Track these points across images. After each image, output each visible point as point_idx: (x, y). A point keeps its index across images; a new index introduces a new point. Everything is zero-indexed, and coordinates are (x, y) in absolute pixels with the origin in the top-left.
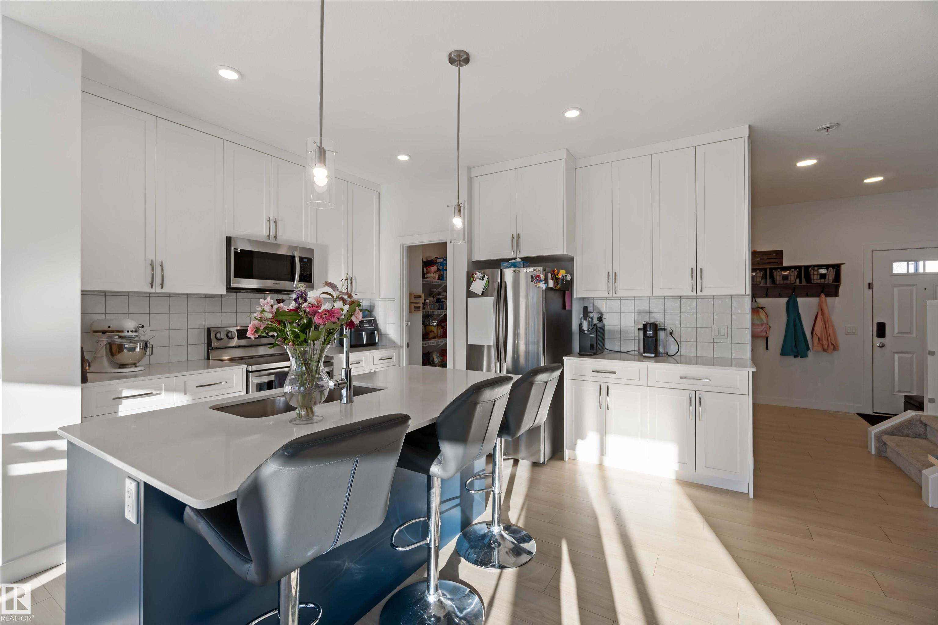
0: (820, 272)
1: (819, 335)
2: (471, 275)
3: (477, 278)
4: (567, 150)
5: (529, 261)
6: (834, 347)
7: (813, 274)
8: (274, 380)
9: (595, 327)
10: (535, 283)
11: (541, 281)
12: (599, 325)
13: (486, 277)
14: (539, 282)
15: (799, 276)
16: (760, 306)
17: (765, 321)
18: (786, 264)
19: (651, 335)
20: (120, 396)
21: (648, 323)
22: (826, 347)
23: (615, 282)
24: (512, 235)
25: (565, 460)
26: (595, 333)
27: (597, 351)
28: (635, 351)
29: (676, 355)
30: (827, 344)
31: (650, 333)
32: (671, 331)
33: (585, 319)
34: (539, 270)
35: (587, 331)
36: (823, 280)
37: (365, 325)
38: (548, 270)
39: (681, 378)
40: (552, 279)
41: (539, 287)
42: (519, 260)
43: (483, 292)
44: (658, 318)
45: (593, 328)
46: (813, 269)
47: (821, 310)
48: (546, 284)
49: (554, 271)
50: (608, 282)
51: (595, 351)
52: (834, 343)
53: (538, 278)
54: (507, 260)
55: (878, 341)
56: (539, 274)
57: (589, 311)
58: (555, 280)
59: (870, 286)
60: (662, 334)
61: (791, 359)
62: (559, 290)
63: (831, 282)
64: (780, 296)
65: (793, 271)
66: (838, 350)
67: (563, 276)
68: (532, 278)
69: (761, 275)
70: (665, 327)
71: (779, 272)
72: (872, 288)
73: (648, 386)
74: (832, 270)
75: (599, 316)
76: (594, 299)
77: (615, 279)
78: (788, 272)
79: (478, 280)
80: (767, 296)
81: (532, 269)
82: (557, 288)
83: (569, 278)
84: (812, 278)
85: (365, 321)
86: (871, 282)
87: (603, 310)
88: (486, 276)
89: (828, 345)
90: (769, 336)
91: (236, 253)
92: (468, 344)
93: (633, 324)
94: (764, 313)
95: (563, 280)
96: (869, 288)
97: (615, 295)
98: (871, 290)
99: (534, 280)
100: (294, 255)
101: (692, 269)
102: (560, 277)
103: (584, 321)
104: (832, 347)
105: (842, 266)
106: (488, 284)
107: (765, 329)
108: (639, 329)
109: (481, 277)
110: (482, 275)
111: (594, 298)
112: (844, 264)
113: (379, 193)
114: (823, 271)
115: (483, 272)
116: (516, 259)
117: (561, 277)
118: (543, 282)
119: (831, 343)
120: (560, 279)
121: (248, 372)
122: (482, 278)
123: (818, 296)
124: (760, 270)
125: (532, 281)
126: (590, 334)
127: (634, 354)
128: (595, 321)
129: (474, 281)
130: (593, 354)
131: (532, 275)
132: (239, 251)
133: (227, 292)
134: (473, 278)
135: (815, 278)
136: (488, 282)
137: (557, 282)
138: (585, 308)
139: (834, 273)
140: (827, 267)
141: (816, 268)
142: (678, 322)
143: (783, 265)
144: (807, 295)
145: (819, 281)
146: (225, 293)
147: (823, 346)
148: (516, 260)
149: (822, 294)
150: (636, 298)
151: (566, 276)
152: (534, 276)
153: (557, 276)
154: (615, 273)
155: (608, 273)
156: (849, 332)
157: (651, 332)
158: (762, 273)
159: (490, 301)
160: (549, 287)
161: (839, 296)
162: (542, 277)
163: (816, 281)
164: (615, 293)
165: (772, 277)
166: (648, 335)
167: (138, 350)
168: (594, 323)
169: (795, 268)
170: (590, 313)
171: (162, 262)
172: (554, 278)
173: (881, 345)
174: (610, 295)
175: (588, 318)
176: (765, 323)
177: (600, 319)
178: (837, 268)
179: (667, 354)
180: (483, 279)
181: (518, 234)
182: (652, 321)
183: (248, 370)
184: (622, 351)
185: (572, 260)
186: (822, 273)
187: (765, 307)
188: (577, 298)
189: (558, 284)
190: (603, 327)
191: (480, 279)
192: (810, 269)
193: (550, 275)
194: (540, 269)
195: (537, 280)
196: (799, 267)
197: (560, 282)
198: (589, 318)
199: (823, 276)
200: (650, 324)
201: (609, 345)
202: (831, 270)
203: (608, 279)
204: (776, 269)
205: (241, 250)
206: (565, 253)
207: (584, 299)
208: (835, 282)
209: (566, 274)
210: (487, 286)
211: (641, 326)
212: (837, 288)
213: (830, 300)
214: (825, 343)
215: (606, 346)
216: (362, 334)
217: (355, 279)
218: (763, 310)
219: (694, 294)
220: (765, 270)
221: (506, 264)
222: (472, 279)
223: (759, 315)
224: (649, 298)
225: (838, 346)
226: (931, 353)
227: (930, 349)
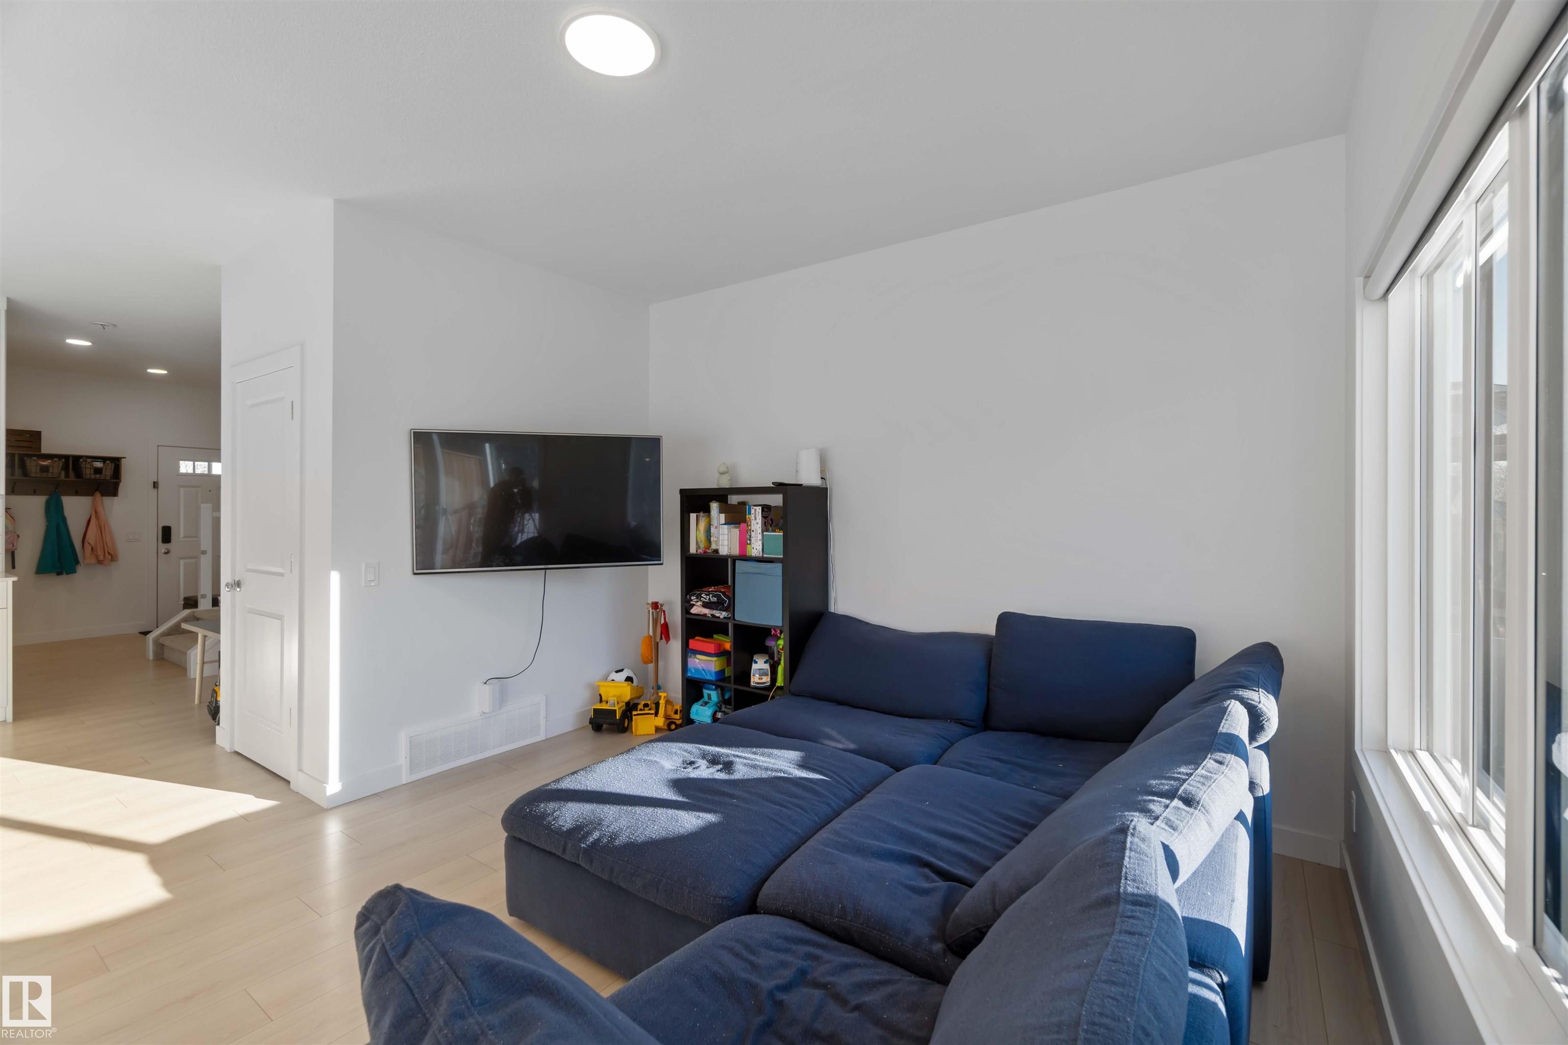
0: (94, 465)
1: (92, 544)
6: (112, 558)
7: (86, 467)
15: (65, 468)
17: (10, 528)
18: (46, 449)
22: (101, 558)
30: (103, 554)
36: (98, 476)
46: (86, 461)
47: (96, 512)
52: (112, 553)
55: (163, 547)
59: (155, 485)
61: (52, 580)
63: (109, 479)
65: (55, 461)
66: (117, 560)
71: (37, 461)
72: (158, 488)
74: (110, 465)
78: (49, 461)
80: (13, 492)
84: (83, 472)
86: (156, 480)
89: (104, 555)
90: (17, 548)
94: (9, 517)
96: (154, 487)
98: (156, 489)
104: (110, 557)
105: (123, 459)
107: (10, 539)
112: (125, 458)
114: (99, 465)
119: (109, 553)
123: (92, 495)
135: (88, 472)
139: (113, 468)
140: (104, 459)
141: (89, 460)
143: (41, 452)
144: (76, 494)
145: (93, 477)
147: (97, 557)
149: (97, 492)
156: (130, 538)
161: (119, 495)
163: (89, 476)
165: (22, 465)
169: (60, 457)
173: (166, 551)
176: (11, 531)
178: (116, 462)
186: (98, 466)
187: (10, 508)
192: (81, 460)
196: (66, 457)
199: (98, 471)
202: (108, 464)
204: (34, 456)
208: (114, 479)
212: (116, 486)
213: (107, 500)
214: (100, 553)
225: (116, 556)
226: (204, 552)
227: (203, 548)
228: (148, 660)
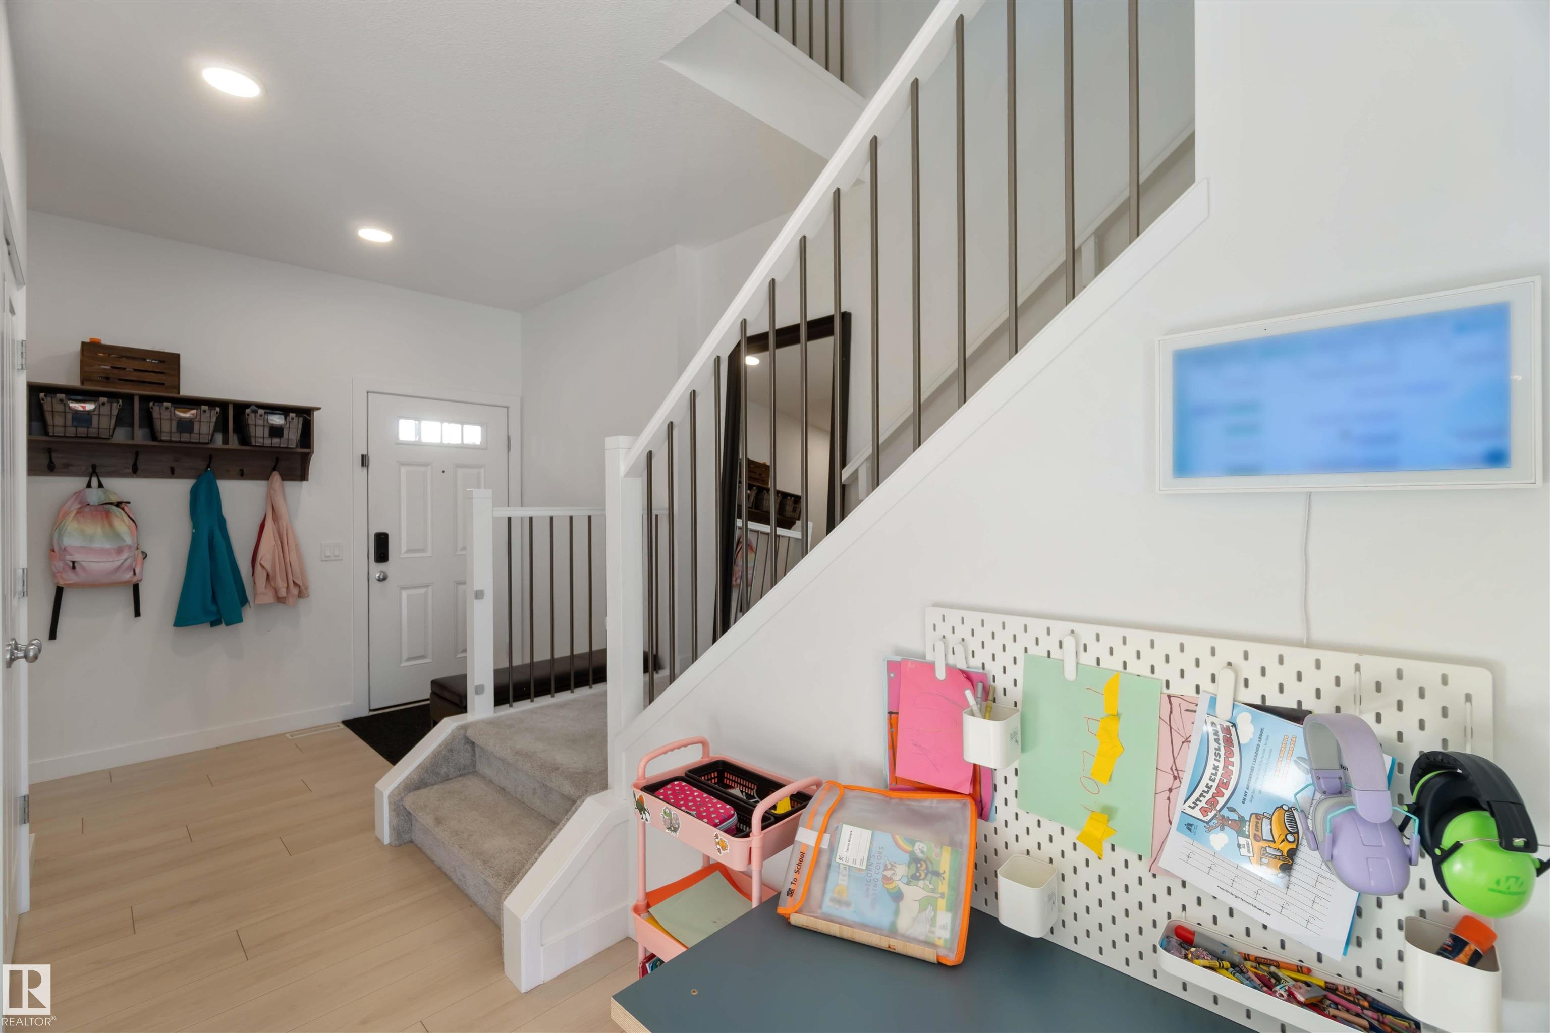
0: (271, 422)
1: (268, 566)
6: (300, 592)
7: (255, 425)
15: (221, 426)
16: (114, 499)
17: (129, 540)
18: (187, 389)
22: (283, 592)
30: (285, 585)
36: (276, 441)
46: (255, 412)
47: (273, 509)
52: (299, 582)
55: (377, 569)
59: (365, 461)
61: (202, 635)
63: (294, 446)
64: (172, 473)
65: (205, 411)
66: (308, 596)
69: (115, 412)
71: (167, 408)
72: (368, 466)
74: (296, 420)
78: (194, 411)
80: (135, 471)
84: (253, 434)
86: (365, 453)
89: (288, 588)
90: (141, 580)
94: (126, 518)
96: (363, 465)
98: (365, 469)
104: (295, 591)
105: (316, 413)
107: (129, 561)
112: (319, 409)
114: (277, 420)
119: (293, 581)
123: (267, 477)
124: (112, 396)
135: (259, 434)
139: (300, 426)
140: (284, 410)
141: (261, 411)
143: (179, 393)
144: (242, 475)
145: (268, 442)
147: (276, 591)
149: (275, 472)
156: (327, 555)
158: (116, 407)
161: (310, 477)
163: (261, 440)
165: (148, 421)
169: (212, 403)
173: (381, 577)
176: (130, 547)
178: (305, 414)
186: (274, 422)
187: (129, 503)
192: (248, 411)
196: (223, 405)
199: (276, 431)
202: (293, 419)
204: (160, 400)
208: (302, 447)
212: (305, 460)
213: (291, 487)
214: (281, 583)
218: (123, 509)
220: (129, 398)
223: (111, 525)
225: (307, 588)
226: (479, 595)
227: (477, 586)
228: (378, 841)
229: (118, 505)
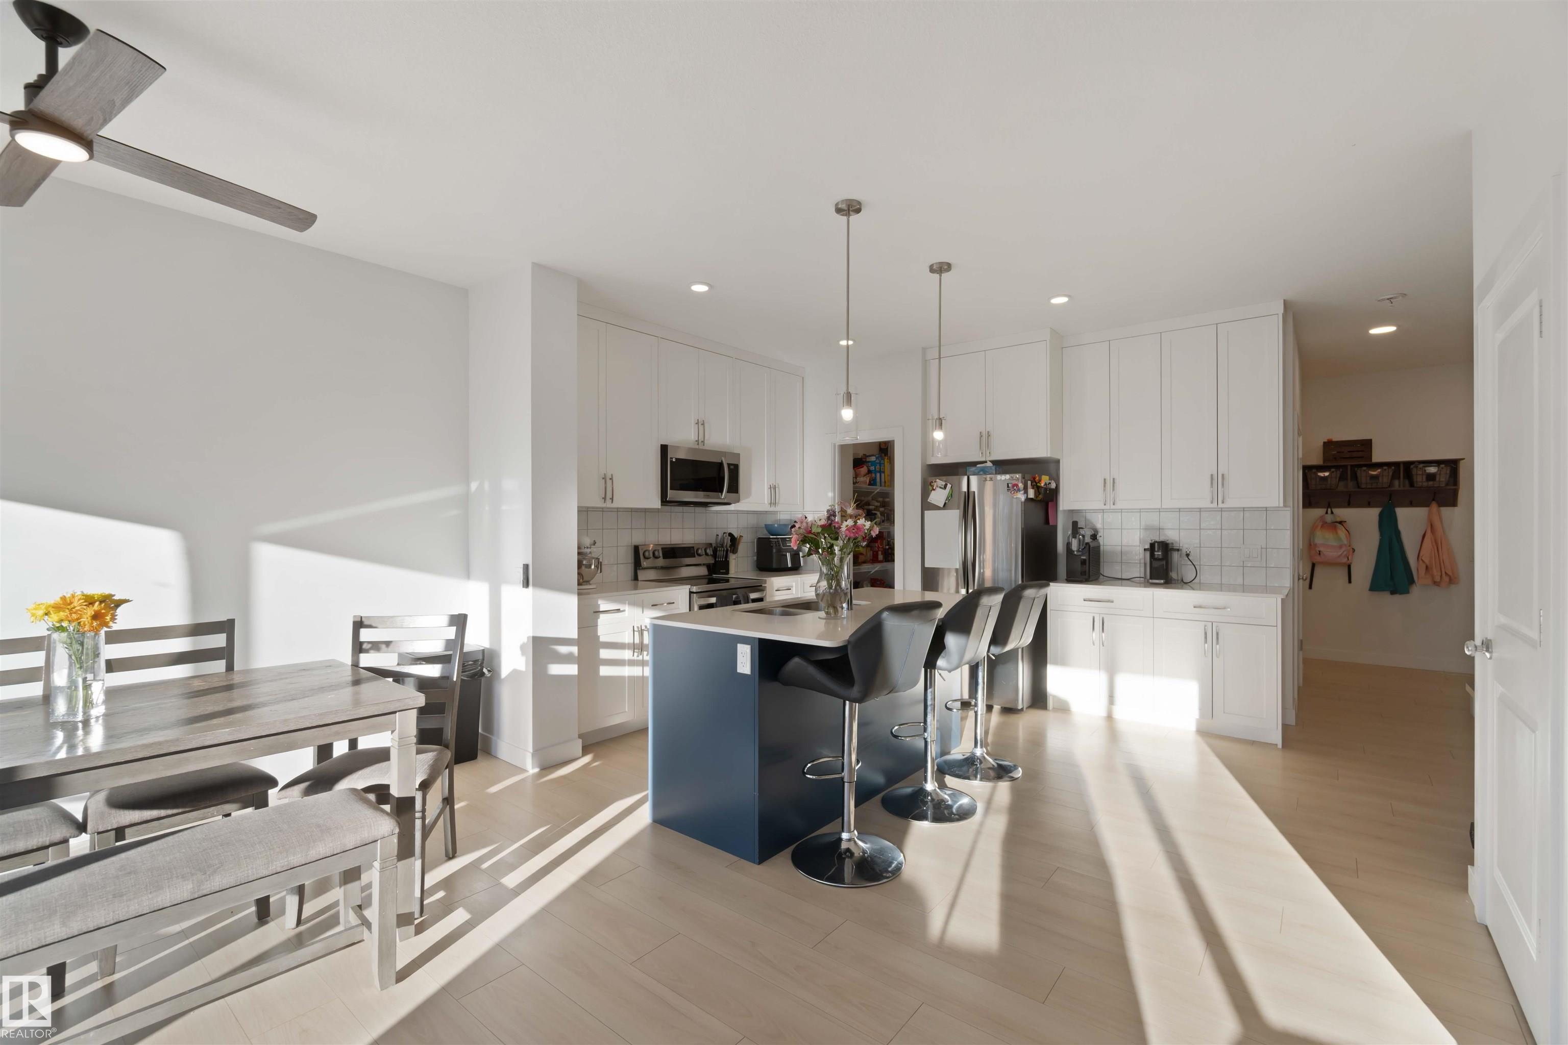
0: (1428, 471)
1: (1427, 561)
2: (929, 484)
3: (937, 487)
4: (1051, 328)
5: (1002, 466)
6: (1450, 580)
7: (1417, 475)
8: (716, 603)
9: (1088, 546)
10: (1012, 493)
11: (1019, 490)
12: (1092, 545)
13: (949, 486)
14: (1017, 492)
15: (1395, 476)
16: (1338, 520)
17: (1345, 542)
18: (1377, 457)
19: (1160, 557)
20: (598, 610)
21: (1157, 542)
22: (1438, 579)
23: (1113, 490)
24: (981, 433)
25: (1048, 708)
26: (1087, 554)
27: (1089, 577)
28: (1140, 577)
29: (1194, 581)
30: (1440, 574)
31: (1158, 554)
32: (1188, 552)
33: (1074, 537)
34: (1016, 477)
35: (1077, 551)
36: (1431, 483)
37: (788, 544)
38: (1028, 476)
39: (1195, 607)
40: (1033, 488)
41: (1017, 498)
42: (989, 464)
43: (945, 503)
44: (1171, 535)
45: (1085, 547)
46: (1417, 467)
47: (1431, 525)
48: (1026, 495)
49: (1034, 478)
50: (1104, 490)
51: (1086, 577)
52: (1450, 574)
53: (1015, 488)
54: (974, 464)
56: (1016, 483)
57: (1079, 527)
58: (1036, 489)
60: (1175, 556)
61: (1386, 599)
62: (1040, 501)
63: (1444, 485)
64: (1369, 505)
65: (1385, 470)
66: (1458, 583)
67: (1046, 484)
68: (1008, 487)
69: (1338, 475)
70: (1180, 547)
71: (1364, 470)
73: (1153, 617)
74: (1447, 468)
75: (1093, 533)
76: (1087, 511)
77: (1113, 486)
78: (1379, 470)
79: (938, 490)
80: (1349, 505)
81: (1008, 477)
82: (1039, 499)
83: (1053, 486)
84: (1415, 480)
85: (787, 539)
87: (1099, 526)
88: (949, 484)
89: (1441, 577)
90: (1351, 563)
91: (671, 462)
92: (926, 566)
93: (1138, 543)
94: (1344, 529)
95: (1046, 489)
97: (1113, 507)
99: (1010, 490)
100: (722, 461)
101: (1212, 475)
102: (1042, 485)
103: (1073, 539)
104: (1446, 579)
105: (1462, 463)
106: (951, 494)
107: (1345, 553)
108: (1145, 550)
109: (942, 485)
110: (944, 483)
111: (1085, 510)
112: (1464, 459)
113: (803, 378)
114: (1432, 470)
115: (945, 479)
116: (986, 462)
117: (1044, 485)
118: (1022, 492)
119: (1446, 573)
120: (1043, 487)
121: (691, 593)
122: (943, 487)
123: (1428, 506)
124: (1337, 467)
125: (1008, 490)
126: (1080, 555)
127: (1139, 582)
128: (1088, 539)
129: (934, 490)
130: (1084, 580)
131: (1008, 484)
132: (674, 460)
133: (662, 505)
134: (933, 486)
135: (1420, 480)
136: (951, 492)
137: (1039, 491)
138: (1075, 524)
139: (1448, 472)
140: (1438, 463)
141: (1421, 466)
142: (1198, 541)
143: (1371, 461)
144: (1411, 504)
145: (1425, 484)
146: (660, 507)
147: (1433, 577)
148: (986, 464)
149: (1434, 502)
150: (1142, 511)
151: (1050, 483)
152: (1010, 485)
153: (1038, 484)
154: (1114, 479)
155: (1105, 480)
157: (1160, 553)
158: (1339, 473)
159: (955, 515)
160: (1029, 497)
161: (1458, 505)
162: (1021, 485)
163: (1421, 484)
164: (1114, 504)
165: (1355, 477)
166: (1156, 556)
167: (593, 567)
168: (1086, 541)
169: (1389, 464)
170: (1081, 529)
171: (612, 475)
172: (1035, 486)
174: (1107, 507)
175: (1077, 536)
176: (1345, 545)
177: (1094, 537)
178: (1453, 464)
179: (1182, 580)
180: (945, 487)
181: (988, 432)
182: (1162, 539)
183: (691, 590)
184: (1123, 578)
185: (1058, 462)
186: (1430, 472)
187: (1345, 522)
188: (1064, 511)
189: (1040, 494)
190: (1099, 547)
191: (940, 488)
192: (1412, 466)
193: (1029, 483)
194: (1018, 476)
195: (1015, 489)
196: (1396, 464)
197: (1043, 490)
198: (1080, 535)
199: (1431, 477)
200: (1159, 543)
201: (1106, 570)
202: (1442, 468)
203: (1105, 486)
204: (1361, 466)
205: (676, 459)
206: (1049, 456)
207: (1072, 512)
208: (1452, 485)
209: (1050, 481)
210: (950, 496)
211: (1147, 546)
212: (1455, 494)
213: (1446, 511)
214: (1436, 573)
215: (1101, 572)
216: (786, 555)
217: (779, 488)
218: (1343, 525)
219: (1215, 505)
220: (1345, 467)
221: (973, 469)
222: (930, 488)
223: (1337, 533)
224: (1159, 511)
225: (1457, 578)
229: (1341, 523)
